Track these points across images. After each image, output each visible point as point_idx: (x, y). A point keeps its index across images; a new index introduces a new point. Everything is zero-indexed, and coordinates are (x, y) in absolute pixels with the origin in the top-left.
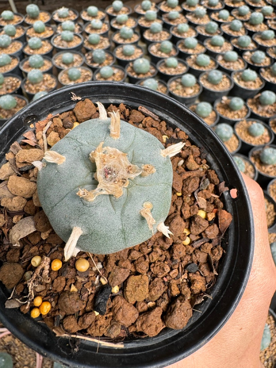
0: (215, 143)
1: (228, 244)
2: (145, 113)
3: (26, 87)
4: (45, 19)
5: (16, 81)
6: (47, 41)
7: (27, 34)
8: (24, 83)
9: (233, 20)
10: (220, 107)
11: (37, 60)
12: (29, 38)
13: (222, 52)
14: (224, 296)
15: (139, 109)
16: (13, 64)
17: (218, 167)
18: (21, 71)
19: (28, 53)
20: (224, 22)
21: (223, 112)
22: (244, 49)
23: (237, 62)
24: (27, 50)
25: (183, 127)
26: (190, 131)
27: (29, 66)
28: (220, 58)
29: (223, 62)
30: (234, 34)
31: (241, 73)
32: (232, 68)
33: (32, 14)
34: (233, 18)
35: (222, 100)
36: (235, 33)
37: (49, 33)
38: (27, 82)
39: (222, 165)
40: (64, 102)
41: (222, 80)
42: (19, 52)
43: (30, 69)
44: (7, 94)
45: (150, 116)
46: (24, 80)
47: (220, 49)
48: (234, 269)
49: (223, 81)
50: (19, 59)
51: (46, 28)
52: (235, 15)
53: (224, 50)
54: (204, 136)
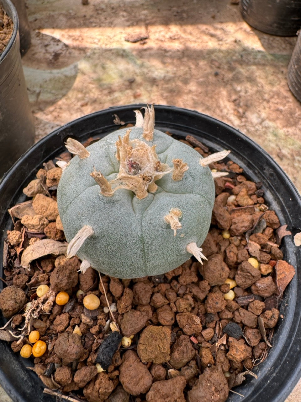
0: (275, 174)
1: (287, 306)
2: (193, 143)
14: (276, 374)
15: (186, 138)
17: (278, 207)
25: (237, 159)
26: (245, 164)
39: (284, 202)
40: (106, 127)
45: (199, 147)
48: (293, 339)
54: (262, 167)
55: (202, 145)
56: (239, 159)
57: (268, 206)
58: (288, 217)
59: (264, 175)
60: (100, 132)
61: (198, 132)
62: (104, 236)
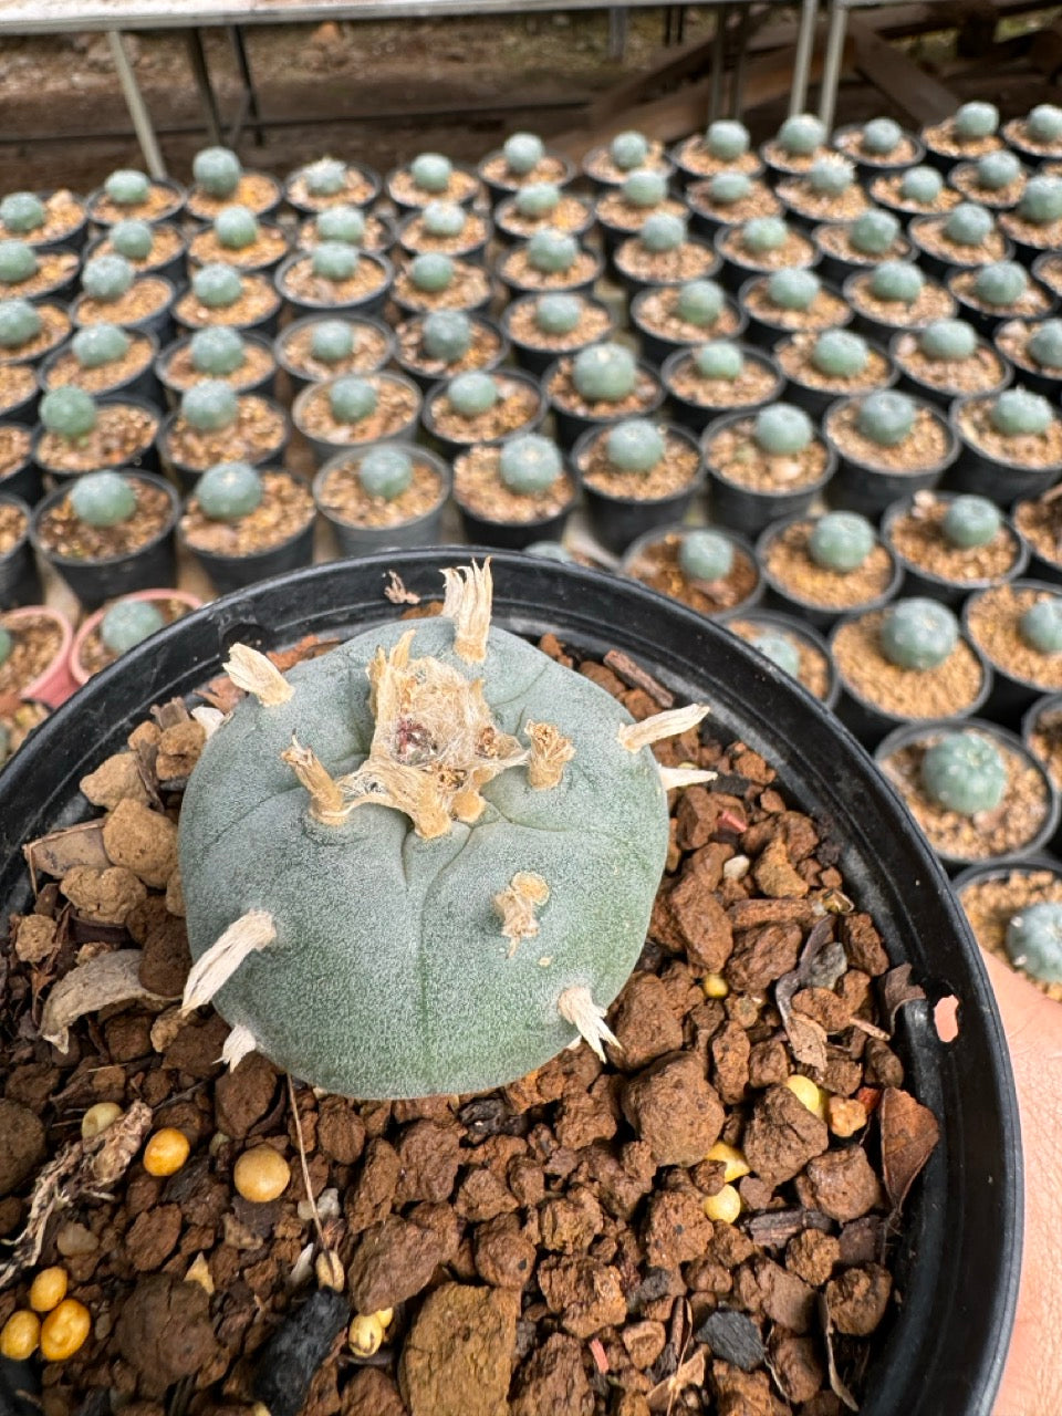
2: (626, 676)
3: (174, 443)
4: (259, 201)
5: (139, 422)
6: (260, 280)
7: (193, 253)
8: (168, 428)
9: (956, 204)
10: (905, 532)
11: (219, 347)
12: (199, 266)
13: (914, 322)
15: (608, 658)
16: (134, 360)
17: (884, 905)
18: (159, 386)
19: (191, 321)
20: (923, 210)
21: (920, 552)
22: (1001, 312)
23: (974, 363)
24: (186, 311)
25: (758, 739)
27: (192, 368)
28: (906, 346)
29: (919, 360)
30: (963, 256)
31: (989, 405)
32: (952, 385)
33: (215, 181)
34: (956, 197)
35: (913, 504)
36: (966, 252)
37: (270, 250)
38: (180, 426)
39: (899, 888)
40: (362, 605)
41: (913, 429)
42: (156, 318)
43: (193, 377)
44: (105, 468)
45: (643, 689)
46: (170, 418)
47: (907, 311)
49: (920, 432)
50: (155, 341)
51: (259, 232)
52: (963, 188)
53: (921, 316)
54: (831, 769)
55: (655, 685)
56: (765, 738)
57: (851, 898)
58: (913, 939)
59: (838, 798)
60: (340, 619)
61: (642, 643)
62: (306, 946)
